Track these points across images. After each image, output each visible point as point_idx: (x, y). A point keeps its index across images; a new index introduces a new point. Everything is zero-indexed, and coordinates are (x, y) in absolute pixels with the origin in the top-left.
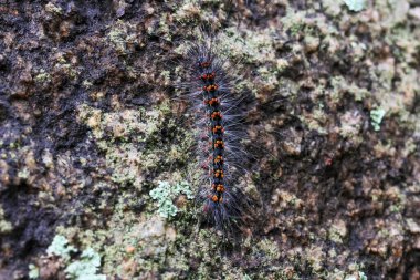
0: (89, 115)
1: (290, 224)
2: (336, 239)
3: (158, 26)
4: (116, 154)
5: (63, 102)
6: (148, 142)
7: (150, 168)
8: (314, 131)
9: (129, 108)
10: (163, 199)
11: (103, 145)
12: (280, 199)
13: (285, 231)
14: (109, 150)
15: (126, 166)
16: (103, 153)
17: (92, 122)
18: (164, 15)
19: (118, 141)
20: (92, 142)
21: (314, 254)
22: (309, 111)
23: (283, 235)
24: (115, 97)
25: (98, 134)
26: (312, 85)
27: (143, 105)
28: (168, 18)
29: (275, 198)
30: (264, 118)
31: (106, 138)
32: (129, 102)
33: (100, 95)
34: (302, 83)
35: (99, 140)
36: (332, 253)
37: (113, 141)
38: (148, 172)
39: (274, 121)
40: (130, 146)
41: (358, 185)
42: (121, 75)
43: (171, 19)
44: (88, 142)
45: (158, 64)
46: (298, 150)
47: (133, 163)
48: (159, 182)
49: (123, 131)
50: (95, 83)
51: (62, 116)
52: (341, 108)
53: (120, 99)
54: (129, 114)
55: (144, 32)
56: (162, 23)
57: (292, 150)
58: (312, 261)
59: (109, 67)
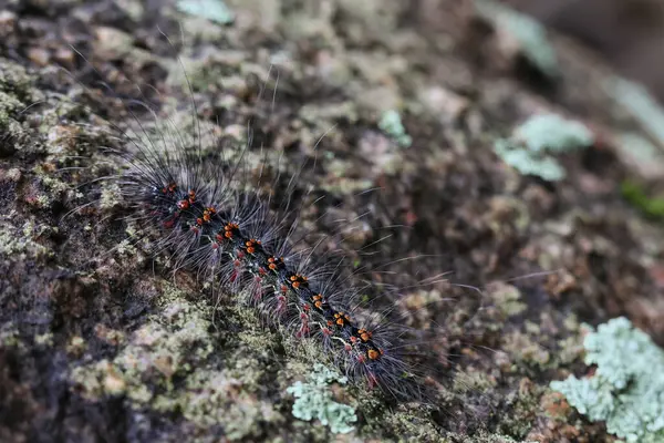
0: (100, 378)
1: (458, 330)
2: (516, 309)
3: (46, 189)
4: (196, 400)
5: (40, 392)
6: (217, 349)
7: (260, 382)
8: (356, 193)
9: (136, 327)
10: (321, 410)
11: (164, 403)
12: (413, 310)
13: (464, 345)
14: (182, 401)
15: (228, 405)
16: (176, 414)
17: (114, 385)
18: (37, 168)
19: (179, 380)
20: (146, 412)
21: (521, 345)
22: (322, 172)
23: (466, 351)
24: (100, 329)
25: (143, 394)
26: (294, 137)
27: (145, 312)
28: (45, 169)
29: (405, 313)
30: (291, 219)
31: (158, 391)
32: (124, 321)
33: (78, 341)
34: (279, 143)
35: (152, 401)
36: (532, 327)
37: (170, 387)
38: (264, 389)
39: (305, 213)
40: (200, 374)
41: (461, 226)
42: (77, 290)
43: (53, 167)
44: (139, 417)
45: (101, 241)
46: (366, 228)
47: (234, 393)
48: (290, 390)
49: (170, 361)
50: (55, 329)
51: (61, 415)
52: (352, 142)
53: (109, 326)
54: (147, 334)
55: (36, 210)
56: (47, 180)
57: (361, 236)
58: (529, 355)
59: (49, 291)
